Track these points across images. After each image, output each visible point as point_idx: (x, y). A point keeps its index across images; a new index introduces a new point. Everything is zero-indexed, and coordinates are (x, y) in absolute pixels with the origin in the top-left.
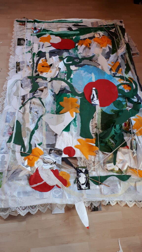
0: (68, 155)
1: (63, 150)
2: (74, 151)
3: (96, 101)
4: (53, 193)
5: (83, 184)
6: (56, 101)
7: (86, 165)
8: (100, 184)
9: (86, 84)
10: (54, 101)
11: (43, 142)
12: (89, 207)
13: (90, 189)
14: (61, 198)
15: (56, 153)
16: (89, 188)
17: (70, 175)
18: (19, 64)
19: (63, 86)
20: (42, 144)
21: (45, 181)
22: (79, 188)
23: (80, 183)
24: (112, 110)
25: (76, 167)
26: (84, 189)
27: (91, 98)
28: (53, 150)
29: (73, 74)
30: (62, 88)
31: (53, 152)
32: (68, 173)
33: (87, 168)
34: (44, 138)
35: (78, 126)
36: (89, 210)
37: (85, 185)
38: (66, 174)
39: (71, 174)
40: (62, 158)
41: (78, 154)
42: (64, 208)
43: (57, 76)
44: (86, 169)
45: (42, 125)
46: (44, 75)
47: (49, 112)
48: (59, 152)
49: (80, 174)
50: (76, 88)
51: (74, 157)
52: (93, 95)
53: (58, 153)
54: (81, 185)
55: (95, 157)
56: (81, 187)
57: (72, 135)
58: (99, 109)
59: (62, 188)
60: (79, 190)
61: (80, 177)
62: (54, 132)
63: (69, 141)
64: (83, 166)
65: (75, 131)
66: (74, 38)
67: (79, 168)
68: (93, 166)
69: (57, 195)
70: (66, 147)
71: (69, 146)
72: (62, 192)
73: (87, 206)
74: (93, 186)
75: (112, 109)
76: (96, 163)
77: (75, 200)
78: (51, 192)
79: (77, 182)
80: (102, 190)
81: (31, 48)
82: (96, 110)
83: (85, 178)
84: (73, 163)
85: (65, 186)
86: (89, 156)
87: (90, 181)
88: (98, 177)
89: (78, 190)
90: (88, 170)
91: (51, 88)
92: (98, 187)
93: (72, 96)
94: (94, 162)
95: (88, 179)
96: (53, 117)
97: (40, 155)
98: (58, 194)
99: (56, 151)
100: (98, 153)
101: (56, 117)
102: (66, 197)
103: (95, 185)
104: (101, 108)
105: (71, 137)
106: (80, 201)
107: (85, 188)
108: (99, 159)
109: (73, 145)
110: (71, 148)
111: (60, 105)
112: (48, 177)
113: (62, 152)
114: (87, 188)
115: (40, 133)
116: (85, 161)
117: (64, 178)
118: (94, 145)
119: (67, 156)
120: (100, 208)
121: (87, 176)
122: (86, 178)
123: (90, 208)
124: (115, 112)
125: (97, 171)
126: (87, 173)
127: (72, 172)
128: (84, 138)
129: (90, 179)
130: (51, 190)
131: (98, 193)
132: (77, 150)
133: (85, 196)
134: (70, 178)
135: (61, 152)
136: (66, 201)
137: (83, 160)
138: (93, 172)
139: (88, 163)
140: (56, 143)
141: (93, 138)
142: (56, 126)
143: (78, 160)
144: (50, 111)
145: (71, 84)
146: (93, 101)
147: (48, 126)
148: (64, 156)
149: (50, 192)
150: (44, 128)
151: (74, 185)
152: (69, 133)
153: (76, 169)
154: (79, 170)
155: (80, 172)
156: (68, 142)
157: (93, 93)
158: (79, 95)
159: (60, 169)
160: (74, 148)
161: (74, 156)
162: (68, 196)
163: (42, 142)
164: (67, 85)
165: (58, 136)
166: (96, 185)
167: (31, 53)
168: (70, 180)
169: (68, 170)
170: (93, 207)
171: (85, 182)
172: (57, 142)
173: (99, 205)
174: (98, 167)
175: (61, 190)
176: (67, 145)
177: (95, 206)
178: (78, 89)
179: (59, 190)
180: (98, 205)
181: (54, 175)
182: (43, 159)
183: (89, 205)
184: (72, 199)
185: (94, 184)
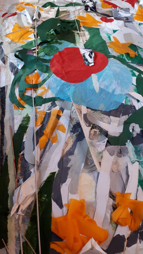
9: (107, 67)
24: (60, 43)
29: (133, 84)
75: (61, 45)
93: (124, 58)
157: (93, 59)
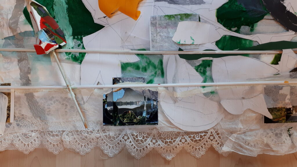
18: (279, 110)
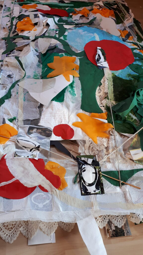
0: (62, 138)
1: (52, 128)
2: (72, 131)
3: (103, 63)
4: (33, 201)
5: (90, 185)
6: (42, 64)
7: (93, 153)
8: (123, 184)
10: (39, 64)
11: (18, 116)
12: (106, 229)
13: (104, 193)
14: (48, 210)
15: (40, 133)
16: (102, 192)
17: (65, 168)
19: (53, 44)
20: (17, 120)
21: (18, 179)
22: (83, 192)
23: (84, 181)
25: (75, 156)
26: (94, 193)
27: (96, 58)
28: (35, 128)
29: (68, 32)
30: (52, 46)
31: (35, 132)
32: (62, 165)
33: (95, 157)
34: (20, 111)
35: (76, 95)
36: (105, 234)
37: (94, 186)
38: (59, 167)
39: (67, 167)
40: (51, 142)
41: (78, 135)
42: (54, 231)
43: (44, 34)
44: (95, 160)
45: (18, 93)
46: (25, 34)
47: (30, 76)
48: (46, 132)
49: (83, 166)
50: (73, 46)
51: (71, 139)
52: (99, 55)
53: (43, 134)
54: (88, 186)
55: (108, 141)
56: (88, 190)
57: (68, 107)
58: (108, 73)
59: (50, 193)
60: (84, 195)
61: (85, 171)
62: (37, 102)
63: (63, 117)
64: (88, 154)
65: (73, 102)
66: (67, 9)
67: (81, 158)
68: (106, 155)
69: (41, 206)
70: (57, 125)
71: (63, 123)
72: (50, 200)
73: (102, 227)
74: (109, 187)
75: (128, 74)
76: (110, 150)
77: (77, 214)
78: (29, 199)
79: (78, 180)
80: (128, 195)
81: (10, 13)
82: (104, 75)
83: (93, 173)
84: (71, 150)
85: (57, 188)
86: (98, 138)
87: (102, 178)
88: (117, 173)
89: (82, 195)
90: (97, 160)
91: (36, 47)
92: (118, 189)
93: (66, 56)
94: (107, 148)
95: (99, 176)
96: (36, 83)
97: (11, 136)
98: (43, 203)
99: (40, 130)
100: (113, 134)
101: (41, 83)
102: (58, 209)
103: (112, 185)
104: (111, 72)
105: (65, 110)
106: (88, 215)
107: (95, 191)
108: (115, 142)
109: (70, 123)
110: (66, 126)
111: (48, 67)
112: (23, 172)
113: (51, 132)
114: (99, 191)
115: (13, 104)
116: (91, 147)
117: (54, 173)
118: (106, 121)
119: (59, 139)
120: (128, 231)
121: (97, 170)
122: (96, 173)
123: (108, 230)
124: (133, 77)
125: (114, 163)
126: (96, 165)
127: (69, 164)
128: (87, 113)
129: (102, 175)
130: (29, 196)
131: (120, 200)
132: (76, 130)
133: (96, 207)
134: (66, 174)
135: (49, 132)
136: (59, 216)
137: (87, 145)
138: (107, 163)
139: (97, 150)
140: (40, 118)
141: (103, 113)
142: (41, 93)
143: (80, 144)
144: (32, 76)
145: (66, 42)
146: (99, 62)
147: (27, 94)
148: (54, 138)
149: (27, 200)
150: (21, 97)
151: (74, 185)
152: (62, 105)
153: (77, 159)
154: (81, 161)
155: (84, 163)
156: (60, 118)
157: (98, 53)
158: (77, 55)
159: (48, 158)
160: (72, 127)
161: (73, 139)
162: (62, 207)
163: (15, 116)
164: (58, 42)
165: (44, 109)
166: (115, 186)
167: (9, 17)
168: (65, 177)
169: (62, 160)
170: (112, 228)
171: (95, 181)
172: (42, 116)
173: (125, 224)
174: (114, 156)
175: (49, 195)
176: (59, 122)
177: (116, 227)
178: (75, 47)
179: (44, 196)
180: (123, 225)
181: (35, 168)
182: (17, 142)
183: (105, 225)
184: (71, 213)
185: (110, 184)
